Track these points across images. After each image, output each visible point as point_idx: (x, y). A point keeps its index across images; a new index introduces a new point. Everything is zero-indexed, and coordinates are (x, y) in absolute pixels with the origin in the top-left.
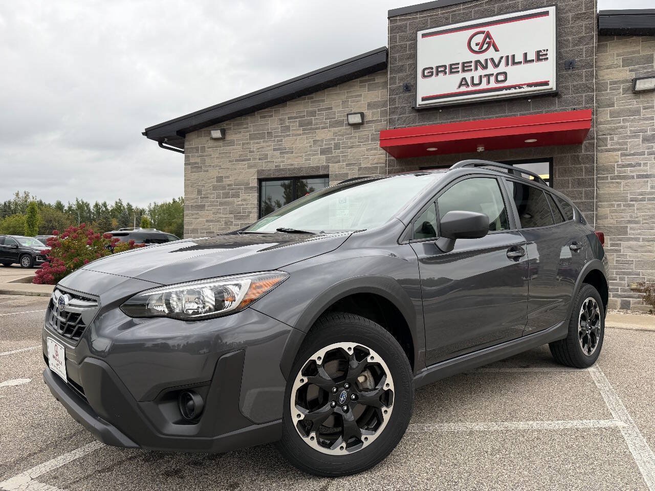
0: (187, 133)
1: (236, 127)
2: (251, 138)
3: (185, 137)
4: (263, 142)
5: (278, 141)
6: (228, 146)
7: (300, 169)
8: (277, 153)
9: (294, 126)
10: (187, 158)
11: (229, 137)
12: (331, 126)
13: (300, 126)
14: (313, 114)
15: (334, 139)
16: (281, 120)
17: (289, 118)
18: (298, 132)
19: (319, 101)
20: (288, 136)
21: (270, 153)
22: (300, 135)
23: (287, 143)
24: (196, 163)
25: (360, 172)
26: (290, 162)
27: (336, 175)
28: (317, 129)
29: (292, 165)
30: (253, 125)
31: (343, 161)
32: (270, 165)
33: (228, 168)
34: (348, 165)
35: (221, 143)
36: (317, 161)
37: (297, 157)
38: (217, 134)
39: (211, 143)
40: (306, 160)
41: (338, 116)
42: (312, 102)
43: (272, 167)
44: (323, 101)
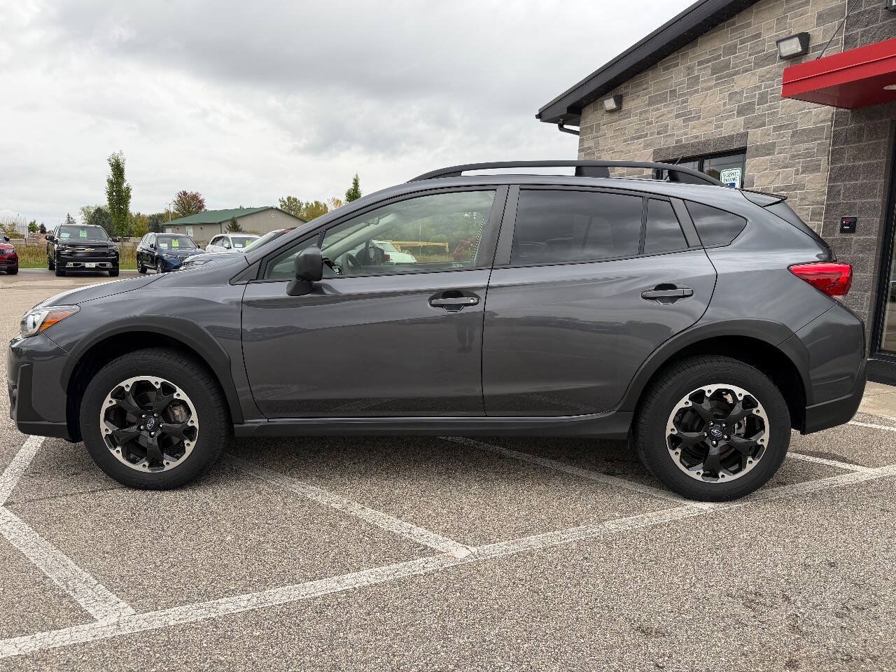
0: (583, 108)
1: (634, 90)
2: (650, 104)
3: (581, 114)
4: (664, 106)
5: (683, 102)
6: (625, 119)
7: (705, 143)
8: (680, 121)
9: (704, 74)
10: (581, 141)
11: (625, 107)
12: (758, 65)
13: (713, 74)
14: (731, 50)
15: (759, 87)
16: (689, 68)
17: (700, 63)
18: (709, 84)
19: (742, 27)
20: (696, 91)
21: (670, 122)
22: (710, 88)
23: (693, 103)
24: (589, 148)
25: (794, 140)
26: (695, 132)
27: (757, 148)
28: (736, 73)
29: (697, 137)
30: (655, 83)
31: (771, 123)
32: (670, 140)
33: (622, 151)
34: (775, 129)
35: (616, 116)
36: (732, 126)
37: (704, 125)
38: (610, 104)
39: (606, 118)
40: (717, 127)
41: (769, 48)
42: (733, 31)
43: (672, 143)
44: (749, 25)
